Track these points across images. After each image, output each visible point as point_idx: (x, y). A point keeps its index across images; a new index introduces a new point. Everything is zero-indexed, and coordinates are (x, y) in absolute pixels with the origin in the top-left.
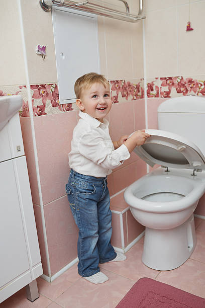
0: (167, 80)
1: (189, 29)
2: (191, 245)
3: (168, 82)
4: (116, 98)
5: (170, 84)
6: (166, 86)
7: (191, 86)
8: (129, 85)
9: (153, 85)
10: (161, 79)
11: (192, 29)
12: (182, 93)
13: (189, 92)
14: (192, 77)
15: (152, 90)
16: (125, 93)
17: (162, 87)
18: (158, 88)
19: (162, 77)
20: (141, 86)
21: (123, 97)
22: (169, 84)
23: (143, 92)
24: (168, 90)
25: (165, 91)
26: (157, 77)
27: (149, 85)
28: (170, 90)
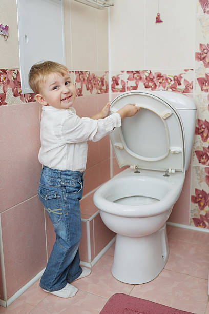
0: (134, 74)
1: (158, 20)
2: (165, 254)
3: (136, 76)
4: (81, 90)
5: (138, 78)
6: (133, 80)
7: (160, 81)
8: (94, 78)
9: (119, 78)
10: (128, 72)
11: (161, 21)
12: (150, 89)
13: (157, 87)
14: (161, 72)
15: (118, 84)
16: (90, 86)
17: (129, 81)
18: (124, 82)
19: (128, 70)
20: (105, 79)
21: (87, 90)
22: (136, 78)
23: (107, 86)
24: (135, 85)
25: (132, 85)
26: (123, 70)
27: (114, 79)
28: (137, 85)
